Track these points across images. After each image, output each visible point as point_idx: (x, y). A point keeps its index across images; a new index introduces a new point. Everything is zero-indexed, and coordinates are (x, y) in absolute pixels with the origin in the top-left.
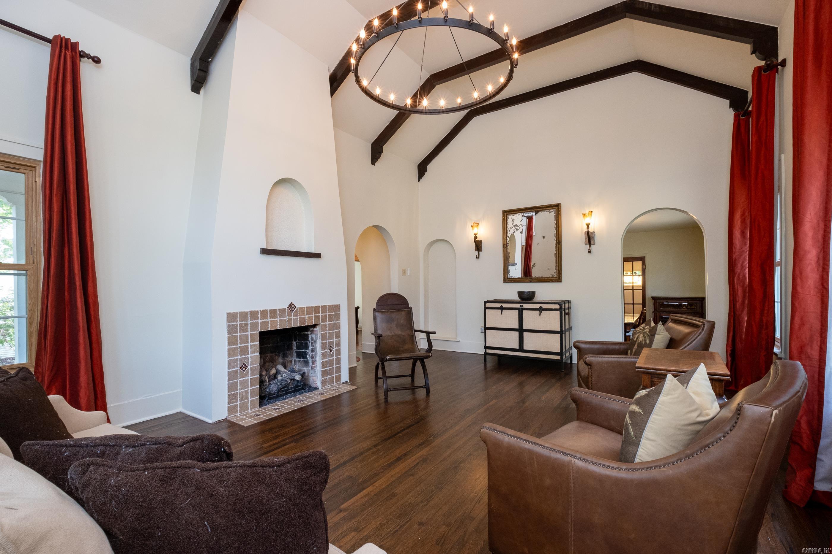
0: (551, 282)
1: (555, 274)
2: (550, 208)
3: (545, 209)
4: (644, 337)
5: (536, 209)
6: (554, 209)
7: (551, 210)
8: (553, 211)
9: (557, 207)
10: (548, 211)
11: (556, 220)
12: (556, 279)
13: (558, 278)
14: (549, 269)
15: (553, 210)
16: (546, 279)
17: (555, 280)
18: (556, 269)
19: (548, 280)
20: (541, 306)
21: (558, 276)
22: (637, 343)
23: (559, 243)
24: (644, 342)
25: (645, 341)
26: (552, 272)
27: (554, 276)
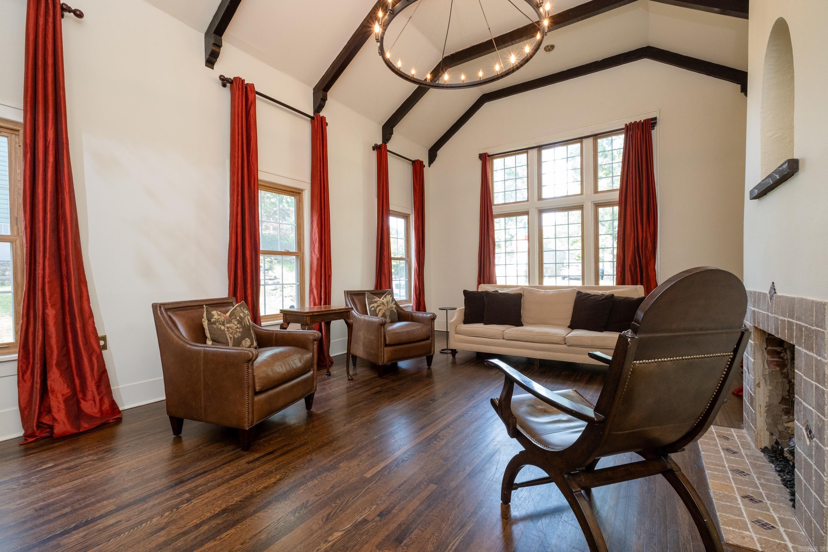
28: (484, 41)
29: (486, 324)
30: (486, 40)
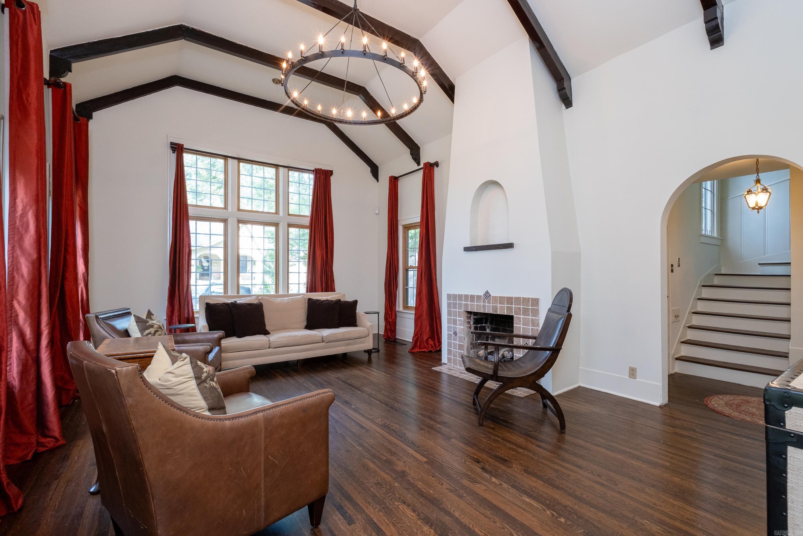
28: (238, 43)
29: (239, 336)
30: (240, 43)
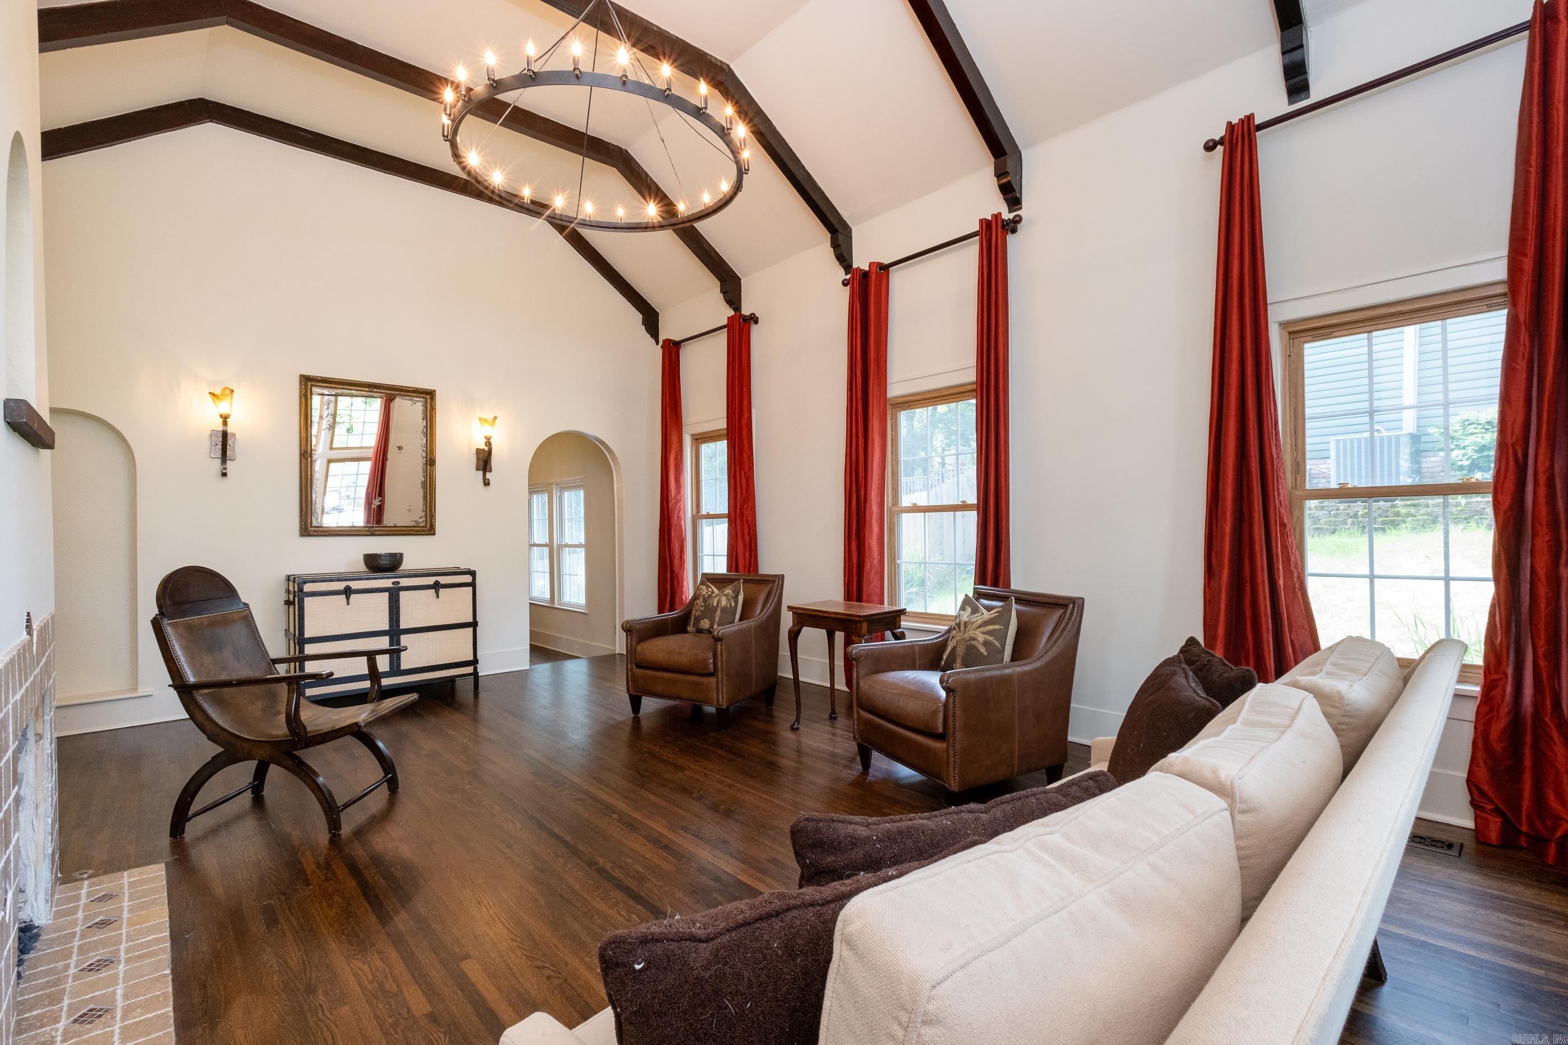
0: (417, 535)
1: (422, 520)
2: (414, 395)
3: (403, 393)
4: (728, 599)
5: (390, 390)
6: (422, 397)
7: (415, 399)
8: (419, 401)
9: (429, 395)
10: (411, 400)
11: (425, 418)
12: (424, 529)
13: (427, 528)
14: (410, 511)
15: (419, 399)
16: (404, 529)
17: (423, 531)
18: (423, 511)
19: (408, 531)
20: (437, 581)
21: (428, 525)
22: (719, 611)
23: (430, 462)
24: (729, 605)
25: (731, 604)
26: (416, 515)
27: (420, 523)
